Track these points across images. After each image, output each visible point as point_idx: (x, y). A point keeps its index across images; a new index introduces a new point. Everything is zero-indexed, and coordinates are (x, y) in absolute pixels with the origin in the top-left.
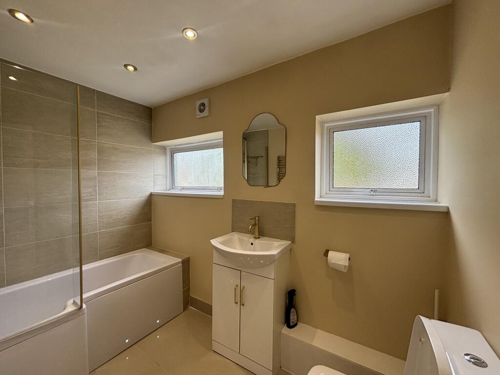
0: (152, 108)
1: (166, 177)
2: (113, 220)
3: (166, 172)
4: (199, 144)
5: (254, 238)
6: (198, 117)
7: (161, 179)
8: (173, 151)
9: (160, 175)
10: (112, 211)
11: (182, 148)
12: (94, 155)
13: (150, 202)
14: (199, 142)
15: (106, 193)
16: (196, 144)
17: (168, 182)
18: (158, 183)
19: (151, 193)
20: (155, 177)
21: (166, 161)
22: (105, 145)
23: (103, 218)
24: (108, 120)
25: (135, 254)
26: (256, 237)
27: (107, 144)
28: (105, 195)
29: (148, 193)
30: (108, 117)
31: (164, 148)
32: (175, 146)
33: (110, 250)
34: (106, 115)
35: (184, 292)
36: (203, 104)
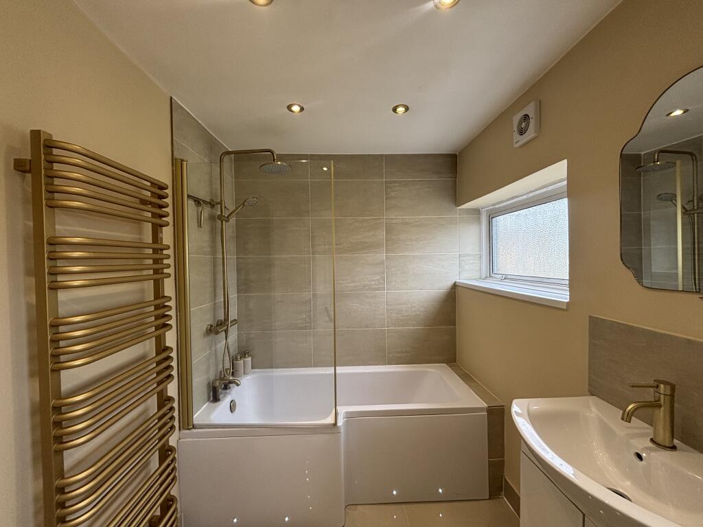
0: (457, 154)
1: (481, 257)
2: (403, 316)
3: (481, 250)
4: (531, 195)
5: (652, 440)
6: (516, 146)
7: (471, 262)
8: (493, 214)
9: (469, 255)
10: (401, 304)
11: (504, 207)
12: (382, 235)
13: (454, 295)
14: (531, 192)
15: (395, 281)
16: (525, 197)
17: (484, 267)
18: (466, 267)
19: (455, 282)
20: (462, 258)
21: (480, 233)
22: (394, 221)
23: (391, 313)
24: (397, 188)
25: (429, 370)
26: (660, 439)
27: (396, 219)
28: (394, 283)
29: (450, 283)
30: (397, 185)
31: (477, 212)
32: (493, 205)
33: (399, 355)
34: (396, 182)
35: (491, 464)
36: (526, 117)
